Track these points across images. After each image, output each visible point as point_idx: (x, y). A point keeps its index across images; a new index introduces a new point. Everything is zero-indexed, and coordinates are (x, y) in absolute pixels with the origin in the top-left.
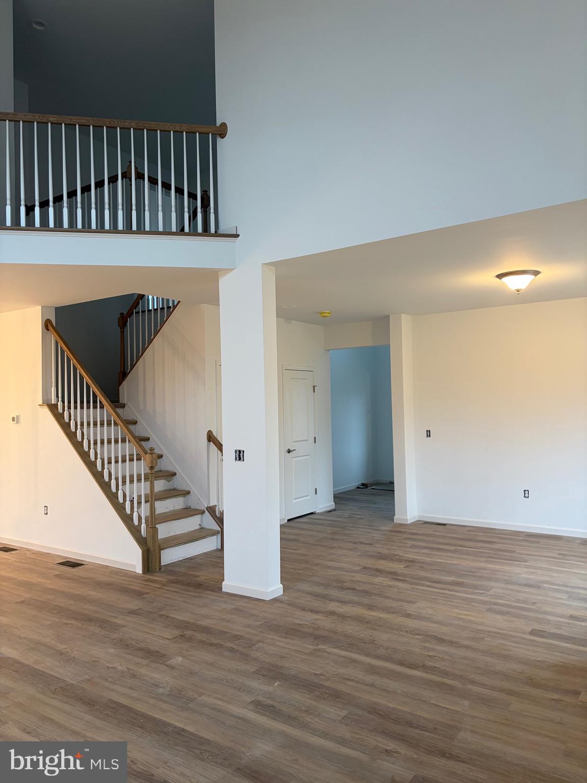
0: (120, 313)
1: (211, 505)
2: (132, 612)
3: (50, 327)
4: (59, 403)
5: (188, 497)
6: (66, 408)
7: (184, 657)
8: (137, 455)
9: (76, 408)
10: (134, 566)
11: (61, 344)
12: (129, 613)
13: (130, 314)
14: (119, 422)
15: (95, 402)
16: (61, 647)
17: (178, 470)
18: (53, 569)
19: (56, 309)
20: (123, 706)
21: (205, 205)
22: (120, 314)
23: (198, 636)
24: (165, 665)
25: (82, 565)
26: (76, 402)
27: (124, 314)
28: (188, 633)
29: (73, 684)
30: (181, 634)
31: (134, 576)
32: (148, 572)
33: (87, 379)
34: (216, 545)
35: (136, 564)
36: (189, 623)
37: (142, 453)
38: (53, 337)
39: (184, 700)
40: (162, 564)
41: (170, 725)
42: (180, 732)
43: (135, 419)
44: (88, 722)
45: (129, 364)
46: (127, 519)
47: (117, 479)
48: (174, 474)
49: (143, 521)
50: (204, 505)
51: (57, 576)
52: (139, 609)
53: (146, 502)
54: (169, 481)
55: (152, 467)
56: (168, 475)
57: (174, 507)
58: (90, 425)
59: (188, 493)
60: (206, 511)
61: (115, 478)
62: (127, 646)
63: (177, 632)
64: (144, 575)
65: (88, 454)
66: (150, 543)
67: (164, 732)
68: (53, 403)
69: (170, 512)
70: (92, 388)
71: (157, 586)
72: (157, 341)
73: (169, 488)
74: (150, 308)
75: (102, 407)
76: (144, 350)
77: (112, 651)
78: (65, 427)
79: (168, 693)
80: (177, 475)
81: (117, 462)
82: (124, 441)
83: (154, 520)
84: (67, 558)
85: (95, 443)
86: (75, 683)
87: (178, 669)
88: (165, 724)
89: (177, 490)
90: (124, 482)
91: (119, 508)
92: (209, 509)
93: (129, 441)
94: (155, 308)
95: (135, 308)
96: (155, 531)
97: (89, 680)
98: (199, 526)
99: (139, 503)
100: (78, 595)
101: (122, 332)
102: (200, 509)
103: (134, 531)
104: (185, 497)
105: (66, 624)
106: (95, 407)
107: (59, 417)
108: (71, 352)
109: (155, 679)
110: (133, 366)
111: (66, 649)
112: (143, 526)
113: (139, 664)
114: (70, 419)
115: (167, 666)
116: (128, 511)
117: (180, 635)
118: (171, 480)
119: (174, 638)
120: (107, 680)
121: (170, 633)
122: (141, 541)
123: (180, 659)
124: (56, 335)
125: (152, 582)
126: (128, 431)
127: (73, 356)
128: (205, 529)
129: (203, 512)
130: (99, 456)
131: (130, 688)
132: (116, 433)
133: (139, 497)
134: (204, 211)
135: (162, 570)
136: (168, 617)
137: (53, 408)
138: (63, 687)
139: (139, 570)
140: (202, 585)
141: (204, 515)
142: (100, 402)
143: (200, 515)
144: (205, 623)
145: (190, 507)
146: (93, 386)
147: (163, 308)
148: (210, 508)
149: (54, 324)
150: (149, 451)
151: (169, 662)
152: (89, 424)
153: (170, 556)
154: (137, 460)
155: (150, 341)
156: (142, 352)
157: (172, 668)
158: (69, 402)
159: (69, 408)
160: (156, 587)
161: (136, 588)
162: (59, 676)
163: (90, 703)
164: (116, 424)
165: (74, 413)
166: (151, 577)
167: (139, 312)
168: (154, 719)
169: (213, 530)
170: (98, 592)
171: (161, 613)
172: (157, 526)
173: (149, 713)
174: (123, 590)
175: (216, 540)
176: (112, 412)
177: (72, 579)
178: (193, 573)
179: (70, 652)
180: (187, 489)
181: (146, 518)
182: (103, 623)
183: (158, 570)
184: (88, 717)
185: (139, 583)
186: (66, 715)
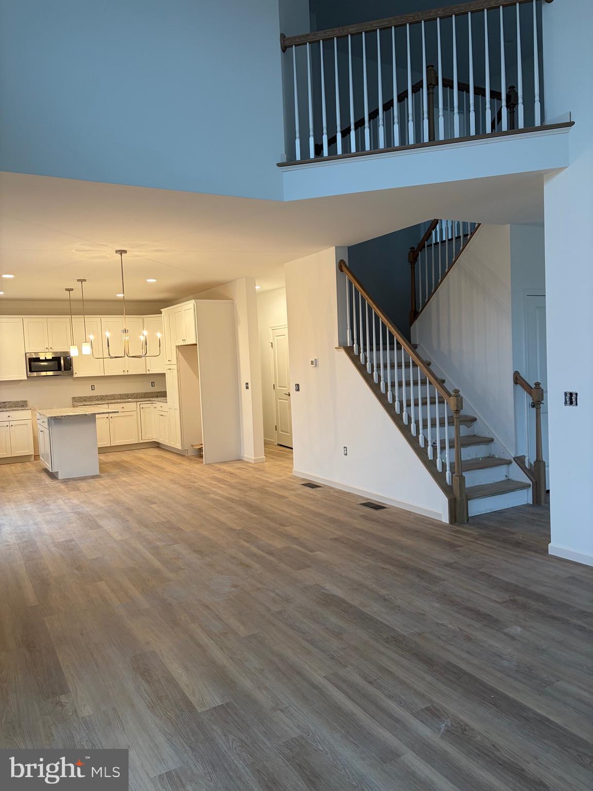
0: (410, 247)
1: (520, 454)
2: (448, 565)
3: (344, 268)
4: (355, 345)
5: (492, 445)
6: (362, 350)
7: (523, 627)
8: (439, 397)
9: (371, 350)
10: (440, 515)
11: (355, 284)
12: (445, 565)
13: (421, 247)
14: (418, 362)
15: (392, 343)
16: (384, 592)
17: (479, 415)
18: (358, 509)
19: (350, 248)
20: (466, 673)
21: (513, 104)
22: (411, 249)
23: (534, 604)
24: (502, 632)
25: (384, 508)
26: (371, 344)
27: (414, 248)
28: (520, 599)
29: (404, 635)
30: (512, 598)
31: (440, 525)
32: (456, 522)
33: (382, 318)
34: (526, 500)
35: (441, 513)
36: (517, 586)
37: (445, 396)
38: (348, 277)
39: (539, 682)
40: (470, 515)
41: (530, 710)
42: (543, 722)
43: (428, 360)
44: (429, 683)
45: (421, 302)
46: (430, 465)
47: (417, 422)
48: (474, 420)
49: (448, 468)
50: (511, 454)
51: (363, 517)
52: (456, 562)
53: (451, 447)
54: (468, 427)
55: (457, 410)
56: (468, 421)
57: (477, 455)
58: (387, 367)
59: (492, 440)
60: (514, 462)
61: (415, 421)
62: (452, 602)
63: (507, 596)
64: (450, 525)
65: (385, 396)
66: (457, 492)
67: (524, 717)
68: (349, 345)
69: (472, 460)
70: (389, 327)
71: (469, 539)
72: (453, 274)
73: (469, 434)
74: (444, 239)
75: (399, 348)
76: (437, 285)
77: (437, 605)
78: (361, 368)
79: (516, 669)
80: (478, 420)
81: (416, 405)
82: (424, 383)
83: (460, 467)
84: (368, 499)
85: (393, 385)
86: (406, 635)
87: (519, 641)
88: (524, 708)
89: (478, 437)
90: (425, 426)
91: (421, 453)
92: (516, 460)
93: (430, 383)
94: (450, 237)
95: (427, 241)
96: (462, 479)
97: (420, 634)
98: (505, 477)
99: (443, 448)
100: (388, 539)
101: (413, 268)
102: (506, 458)
103: (439, 477)
104: (487, 444)
105: (383, 568)
106: (392, 349)
107: (355, 359)
108: (366, 292)
109: (496, 648)
110: (424, 305)
111: (388, 595)
112: (448, 473)
113: (471, 625)
114: (366, 361)
115: (505, 634)
116: (430, 457)
117: (511, 600)
118: (471, 426)
119: (504, 602)
120: (439, 638)
121: (498, 595)
122: (447, 490)
123: (519, 629)
124: (349, 274)
125: (463, 534)
126: (428, 371)
127: (368, 295)
128: (513, 480)
129: (509, 463)
130: (397, 399)
131: (468, 652)
132: (415, 375)
133: (443, 442)
134: (510, 113)
135: (470, 521)
136: (490, 576)
137: (349, 350)
138: (395, 636)
139: (445, 519)
140: (520, 543)
141: (511, 466)
142: (398, 343)
143: (506, 466)
144: (538, 589)
145: (493, 455)
146: (390, 326)
147: (459, 237)
148: (518, 458)
149: (347, 264)
150: (453, 394)
151: (506, 630)
152: (385, 366)
153: (478, 507)
154: (439, 402)
155: (444, 275)
156: (435, 287)
157: (513, 638)
158: (365, 344)
159: (365, 350)
160: (468, 541)
161: (447, 539)
162: (388, 624)
163: (429, 662)
164: (415, 365)
165: (370, 355)
166: (459, 528)
167: (431, 245)
168: (506, 698)
169: (522, 483)
170: (408, 539)
171: (481, 570)
172: (464, 474)
173: (499, 689)
174: (434, 540)
175: (526, 493)
176: (411, 352)
177: (378, 522)
178: (507, 529)
179: (393, 598)
180: (489, 436)
181: (452, 465)
182: (421, 573)
183: (466, 521)
184: (429, 678)
185: (449, 534)
186: (405, 670)
